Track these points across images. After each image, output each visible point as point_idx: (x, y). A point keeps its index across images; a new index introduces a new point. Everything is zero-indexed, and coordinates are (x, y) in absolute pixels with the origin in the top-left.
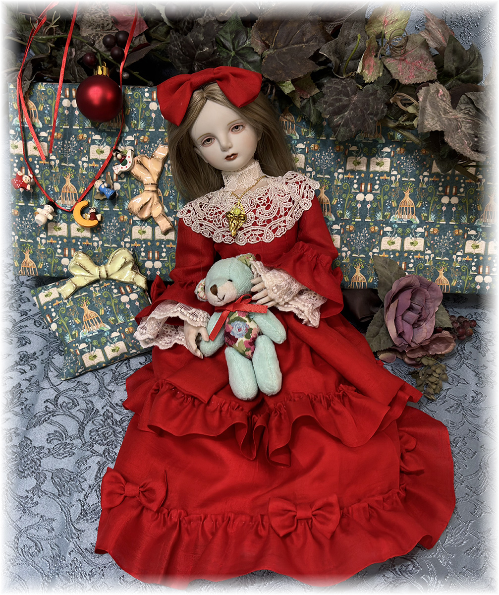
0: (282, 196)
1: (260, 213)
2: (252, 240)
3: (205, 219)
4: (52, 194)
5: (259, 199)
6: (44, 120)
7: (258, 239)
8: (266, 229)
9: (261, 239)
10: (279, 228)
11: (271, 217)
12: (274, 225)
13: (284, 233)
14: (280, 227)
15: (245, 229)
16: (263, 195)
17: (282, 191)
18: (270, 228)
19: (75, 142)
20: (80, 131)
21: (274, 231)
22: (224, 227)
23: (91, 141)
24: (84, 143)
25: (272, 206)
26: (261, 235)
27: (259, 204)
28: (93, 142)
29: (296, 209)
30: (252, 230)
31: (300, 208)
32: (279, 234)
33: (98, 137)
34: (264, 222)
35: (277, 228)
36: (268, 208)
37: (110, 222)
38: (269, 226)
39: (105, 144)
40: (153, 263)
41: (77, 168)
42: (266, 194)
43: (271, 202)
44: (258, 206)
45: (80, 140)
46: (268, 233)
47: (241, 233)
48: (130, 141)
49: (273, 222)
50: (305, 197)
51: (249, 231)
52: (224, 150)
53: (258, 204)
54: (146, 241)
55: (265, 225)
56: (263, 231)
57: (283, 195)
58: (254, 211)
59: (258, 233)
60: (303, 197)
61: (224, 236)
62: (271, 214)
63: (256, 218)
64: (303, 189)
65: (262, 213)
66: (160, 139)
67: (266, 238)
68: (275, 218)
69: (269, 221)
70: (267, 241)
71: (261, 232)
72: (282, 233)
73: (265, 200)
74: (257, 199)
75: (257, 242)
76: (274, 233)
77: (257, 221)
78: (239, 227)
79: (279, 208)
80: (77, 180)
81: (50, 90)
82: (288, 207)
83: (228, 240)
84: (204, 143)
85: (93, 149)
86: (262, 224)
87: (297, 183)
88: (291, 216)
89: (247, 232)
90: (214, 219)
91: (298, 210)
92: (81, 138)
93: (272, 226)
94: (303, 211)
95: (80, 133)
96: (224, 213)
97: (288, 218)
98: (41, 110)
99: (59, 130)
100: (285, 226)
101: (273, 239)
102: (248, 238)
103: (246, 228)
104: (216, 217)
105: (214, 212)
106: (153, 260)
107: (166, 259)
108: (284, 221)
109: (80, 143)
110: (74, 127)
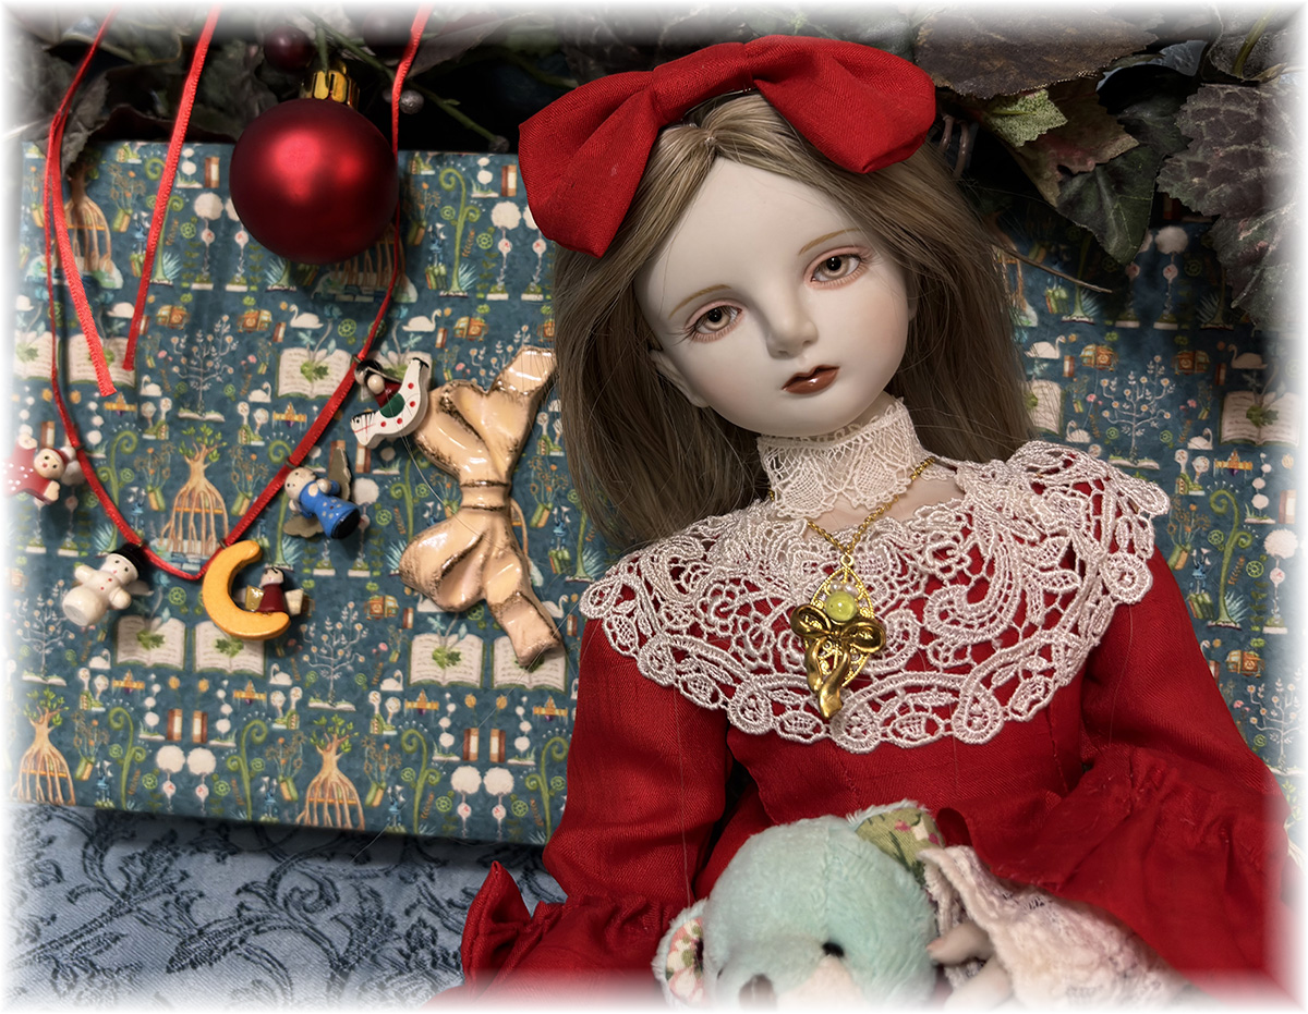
0: (1033, 544)
1: (943, 615)
2: (905, 731)
3: (695, 630)
4: (140, 516)
5: (940, 554)
6: (129, 263)
7: (931, 727)
8: (969, 684)
9: (948, 728)
10: (1023, 681)
11: (992, 634)
12: (1004, 665)
13: (1045, 701)
14: (1028, 674)
15: (876, 682)
16: (956, 539)
17: (1030, 522)
18: (987, 681)
19: (229, 339)
20: (249, 301)
21: (1004, 694)
22: (781, 669)
23: (286, 333)
24: (261, 343)
25: (996, 584)
26: (945, 711)
27: (940, 575)
28: (293, 339)
29: (1093, 598)
30: (910, 689)
31: (1106, 591)
32: (1023, 706)
33: (308, 321)
34: (960, 653)
35: (1014, 682)
36: (977, 594)
37: (336, 618)
38: (980, 670)
39: (333, 344)
40: (483, 775)
41: (230, 427)
42: (966, 532)
43: (991, 570)
44: (934, 583)
45: (250, 331)
46: (976, 701)
47: (857, 700)
48: (421, 333)
49: (1001, 654)
50: (1124, 544)
51: (892, 694)
52: (783, 349)
53: (932, 578)
54: (458, 691)
55: (966, 669)
56: (955, 693)
57: (1035, 537)
58: (918, 606)
59: (930, 700)
60: (1114, 547)
61: (778, 708)
62: (992, 620)
63: (926, 637)
64: (1112, 516)
65: (952, 616)
66: (525, 328)
67: (970, 724)
68: (1009, 638)
69: (983, 650)
70: (971, 736)
71: (948, 698)
72: (1037, 701)
73: (962, 560)
74: (928, 555)
75: (929, 738)
76: (1004, 703)
77: (929, 648)
78: (851, 676)
79: (1024, 594)
80: (228, 469)
81: (155, 164)
82: (1059, 590)
83: (797, 726)
84: (694, 330)
85: (292, 361)
86: (951, 663)
87: (1084, 487)
88: (1075, 629)
89: (886, 697)
90: (735, 630)
91: (1097, 603)
92: (250, 323)
93: (994, 672)
94: (1114, 605)
95: (246, 308)
96: (779, 610)
97: (1059, 636)
98: (123, 229)
99: (178, 297)
100: (1049, 672)
101: (998, 727)
102: (887, 722)
103: (880, 677)
104: (746, 626)
105: (737, 603)
106: (484, 765)
107: (530, 761)
108: (1046, 652)
109: (248, 340)
110: (230, 288)
